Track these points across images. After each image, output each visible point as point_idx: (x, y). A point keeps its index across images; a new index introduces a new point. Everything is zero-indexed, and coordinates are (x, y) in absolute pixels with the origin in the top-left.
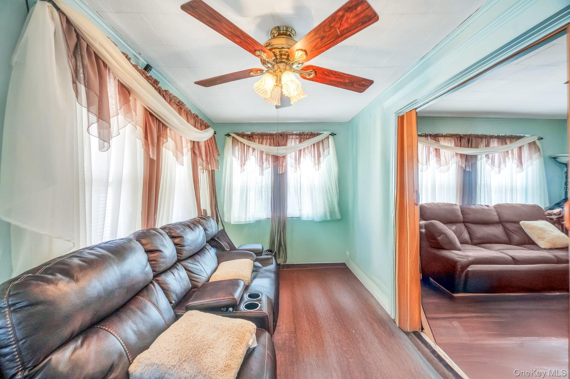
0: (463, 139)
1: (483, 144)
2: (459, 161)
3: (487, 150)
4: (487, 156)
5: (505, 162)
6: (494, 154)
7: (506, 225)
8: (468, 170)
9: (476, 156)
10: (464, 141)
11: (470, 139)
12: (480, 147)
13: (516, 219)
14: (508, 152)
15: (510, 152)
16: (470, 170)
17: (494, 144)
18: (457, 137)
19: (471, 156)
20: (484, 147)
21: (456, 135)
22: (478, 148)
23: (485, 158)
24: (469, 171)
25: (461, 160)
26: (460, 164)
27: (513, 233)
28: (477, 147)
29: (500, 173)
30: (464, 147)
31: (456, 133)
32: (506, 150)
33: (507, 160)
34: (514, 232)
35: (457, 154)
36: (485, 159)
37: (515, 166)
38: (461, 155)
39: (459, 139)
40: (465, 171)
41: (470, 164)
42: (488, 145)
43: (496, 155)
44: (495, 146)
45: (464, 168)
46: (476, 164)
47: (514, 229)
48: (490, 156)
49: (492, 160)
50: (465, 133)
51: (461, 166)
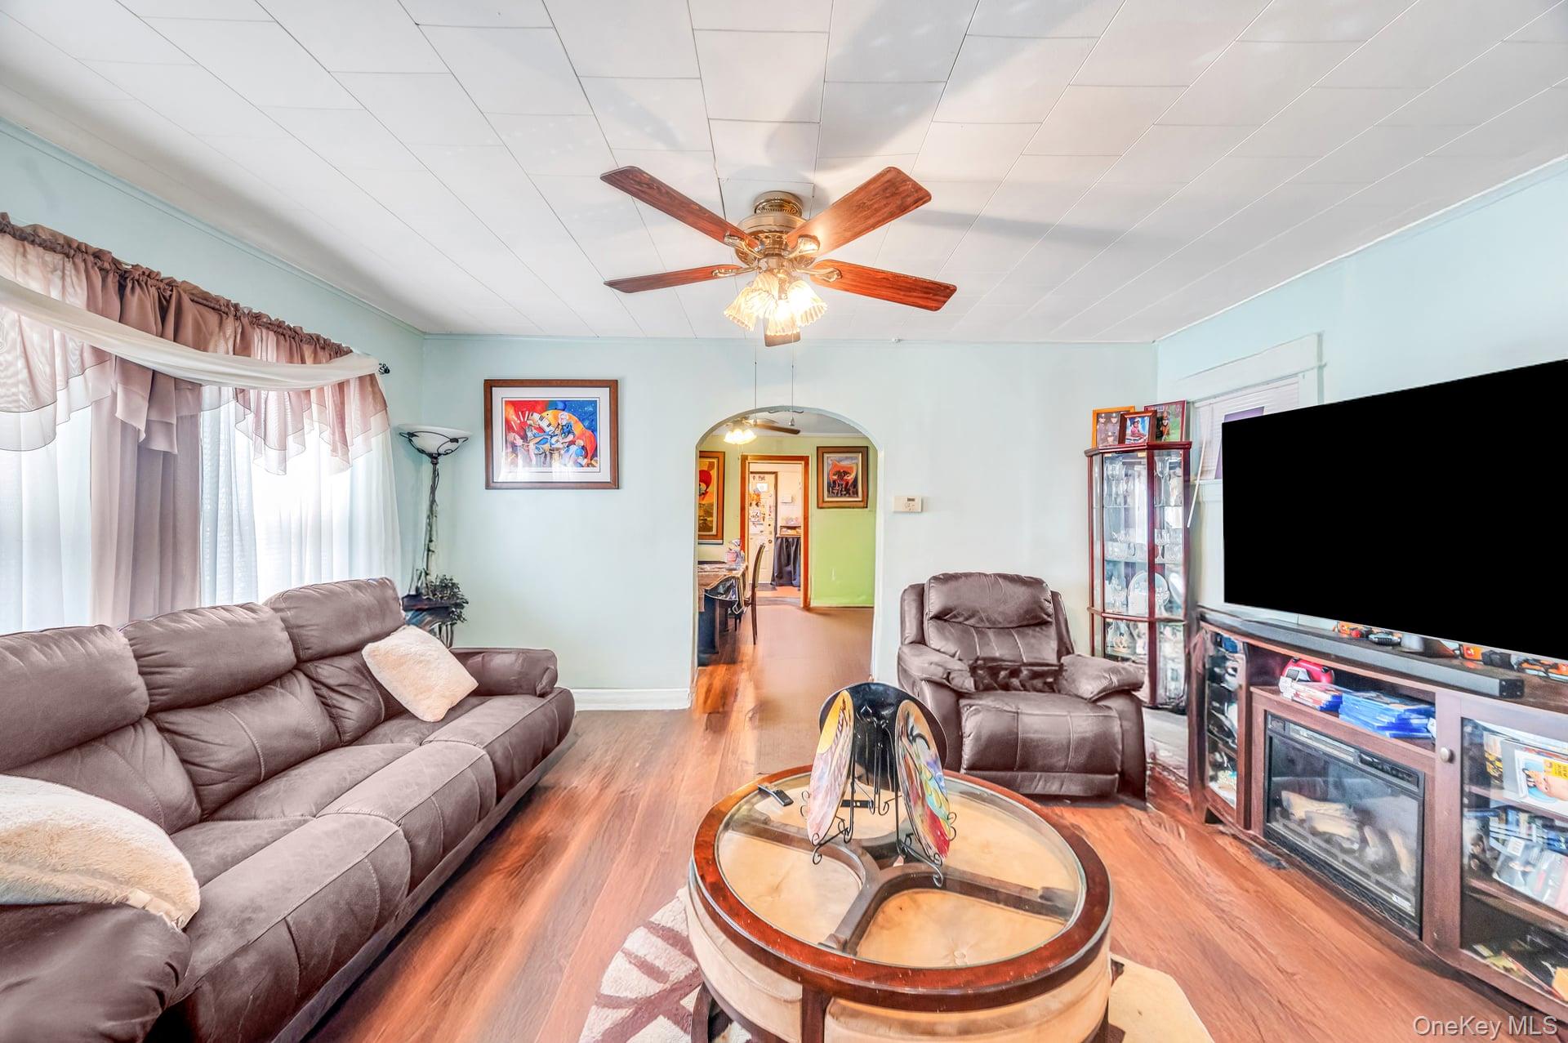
0: (138, 290)
1: (226, 341)
2: (115, 395)
3: (238, 366)
4: (240, 394)
5: (300, 429)
6: (263, 394)
7: (319, 670)
8: (160, 444)
9: (195, 387)
10: (141, 301)
11: (168, 302)
12: (211, 347)
13: (346, 640)
14: (308, 392)
15: (313, 393)
16: (171, 445)
17: (265, 348)
18: (99, 263)
19: (177, 381)
20: (231, 352)
21: (98, 255)
22: (205, 350)
23: (233, 403)
24: (166, 454)
25: (127, 392)
26: (120, 414)
27: (344, 694)
28: (201, 344)
29: (285, 471)
30: (143, 327)
31: (95, 243)
32: (303, 385)
33: (306, 421)
34: (346, 692)
35: (100, 356)
36: (230, 408)
37: (326, 448)
38: (126, 368)
39: (112, 281)
40: (143, 450)
41: (174, 421)
42: (243, 348)
43: (273, 395)
44: (269, 360)
45: (143, 436)
46: (194, 420)
47: (344, 678)
48: (252, 394)
49: (257, 414)
50: (146, 263)
51: (124, 425)
